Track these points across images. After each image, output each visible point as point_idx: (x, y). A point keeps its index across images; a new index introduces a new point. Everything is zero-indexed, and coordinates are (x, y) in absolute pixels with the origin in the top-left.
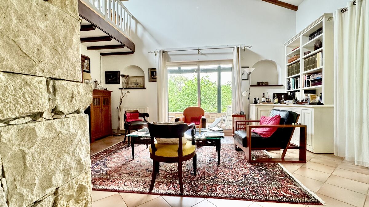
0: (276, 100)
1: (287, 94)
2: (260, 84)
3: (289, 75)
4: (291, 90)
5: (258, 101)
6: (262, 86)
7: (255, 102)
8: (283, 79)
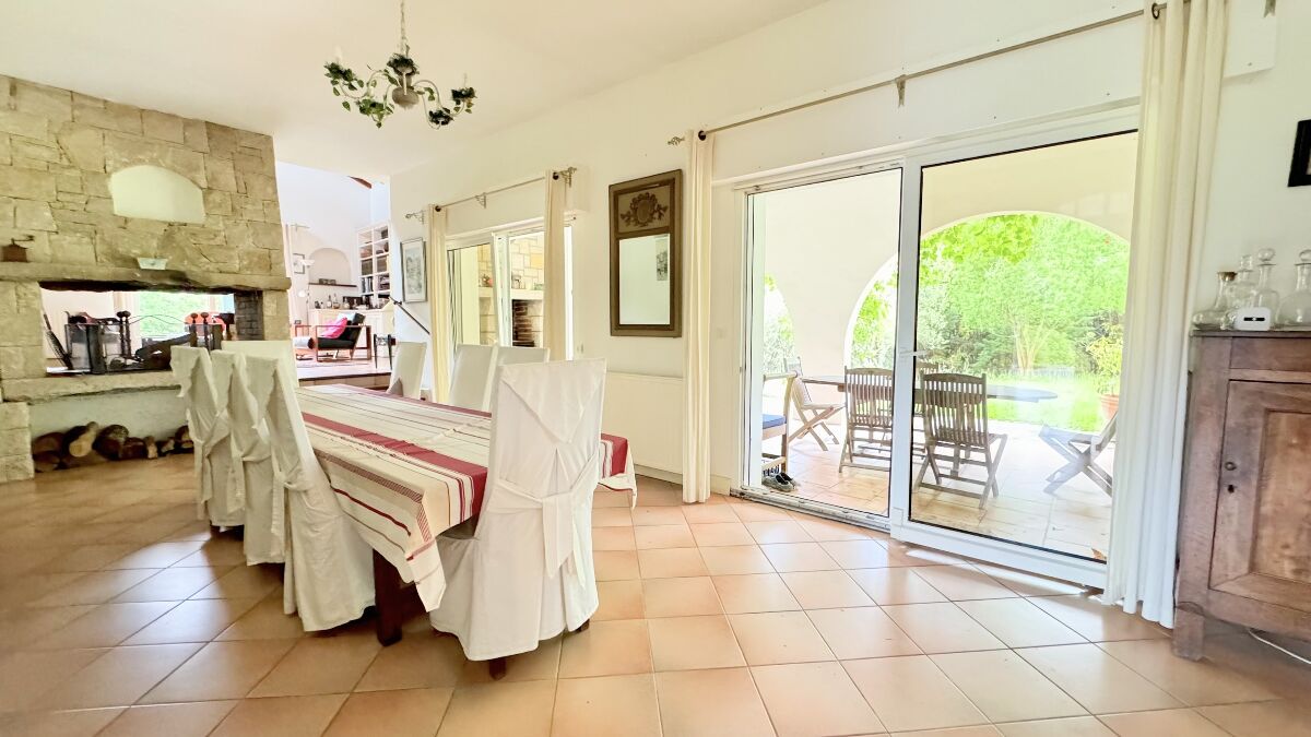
0: (347, 305)
1: (361, 298)
2: (321, 282)
3: (363, 274)
4: (367, 293)
5: (322, 306)
6: (326, 284)
7: (318, 307)
8: (356, 277)
